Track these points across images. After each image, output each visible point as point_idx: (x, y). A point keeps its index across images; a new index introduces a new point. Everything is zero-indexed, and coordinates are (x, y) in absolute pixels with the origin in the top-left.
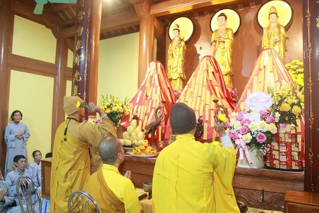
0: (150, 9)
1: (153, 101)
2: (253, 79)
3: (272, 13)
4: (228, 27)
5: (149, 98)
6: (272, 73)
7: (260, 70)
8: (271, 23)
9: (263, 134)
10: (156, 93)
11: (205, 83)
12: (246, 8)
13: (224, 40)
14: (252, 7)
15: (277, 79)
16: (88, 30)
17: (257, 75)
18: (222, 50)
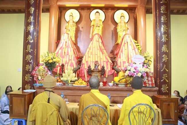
0: (57, 2)
1: (69, 56)
2: (122, 48)
3: (122, 16)
4: (100, 19)
5: (66, 54)
6: (131, 46)
7: (125, 43)
8: (121, 20)
9: (145, 73)
10: (71, 51)
11: (99, 48)
12: (106, 10)
13: (99, 26)
14: (109, 11)
15: (133, 48)
16: (37, 10)
17: (124, 46)
18: (98, 31)
